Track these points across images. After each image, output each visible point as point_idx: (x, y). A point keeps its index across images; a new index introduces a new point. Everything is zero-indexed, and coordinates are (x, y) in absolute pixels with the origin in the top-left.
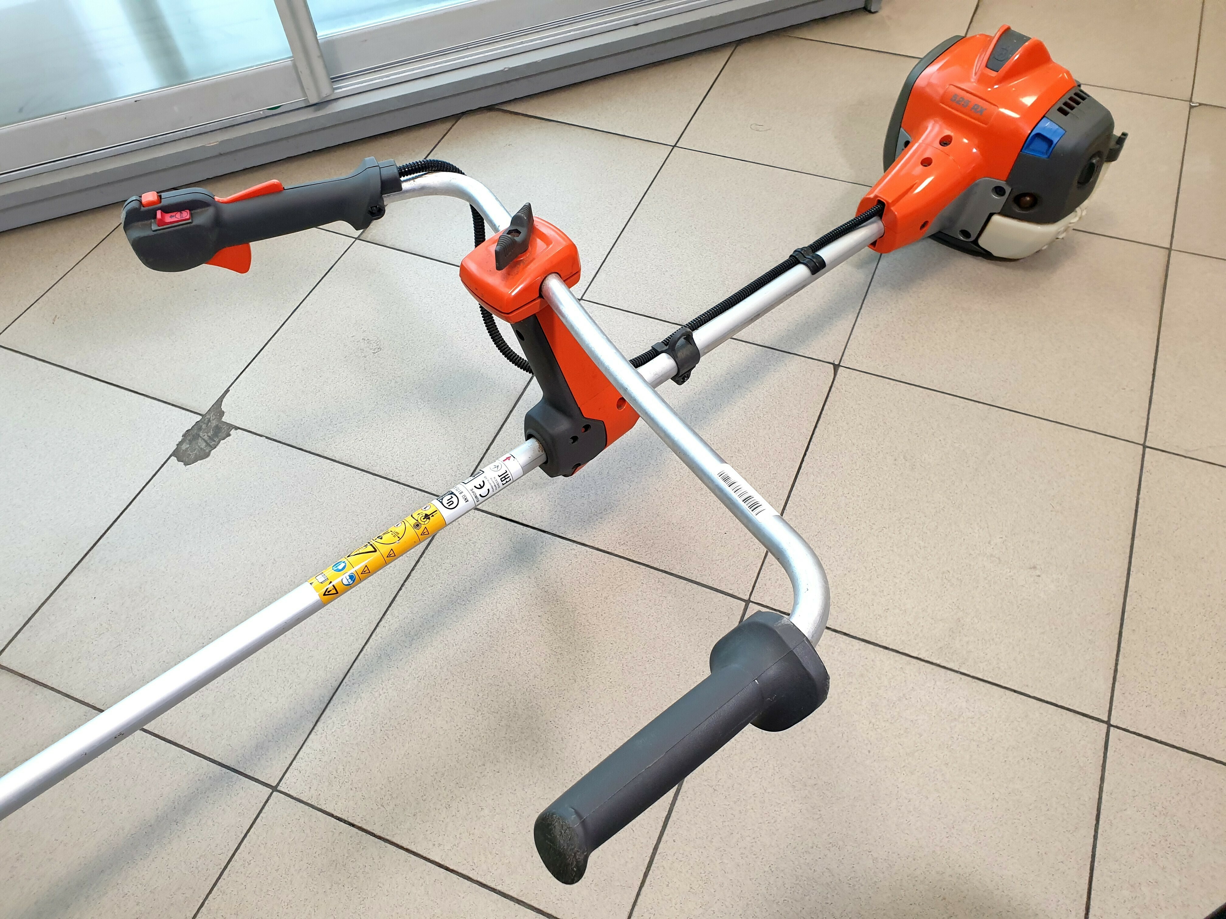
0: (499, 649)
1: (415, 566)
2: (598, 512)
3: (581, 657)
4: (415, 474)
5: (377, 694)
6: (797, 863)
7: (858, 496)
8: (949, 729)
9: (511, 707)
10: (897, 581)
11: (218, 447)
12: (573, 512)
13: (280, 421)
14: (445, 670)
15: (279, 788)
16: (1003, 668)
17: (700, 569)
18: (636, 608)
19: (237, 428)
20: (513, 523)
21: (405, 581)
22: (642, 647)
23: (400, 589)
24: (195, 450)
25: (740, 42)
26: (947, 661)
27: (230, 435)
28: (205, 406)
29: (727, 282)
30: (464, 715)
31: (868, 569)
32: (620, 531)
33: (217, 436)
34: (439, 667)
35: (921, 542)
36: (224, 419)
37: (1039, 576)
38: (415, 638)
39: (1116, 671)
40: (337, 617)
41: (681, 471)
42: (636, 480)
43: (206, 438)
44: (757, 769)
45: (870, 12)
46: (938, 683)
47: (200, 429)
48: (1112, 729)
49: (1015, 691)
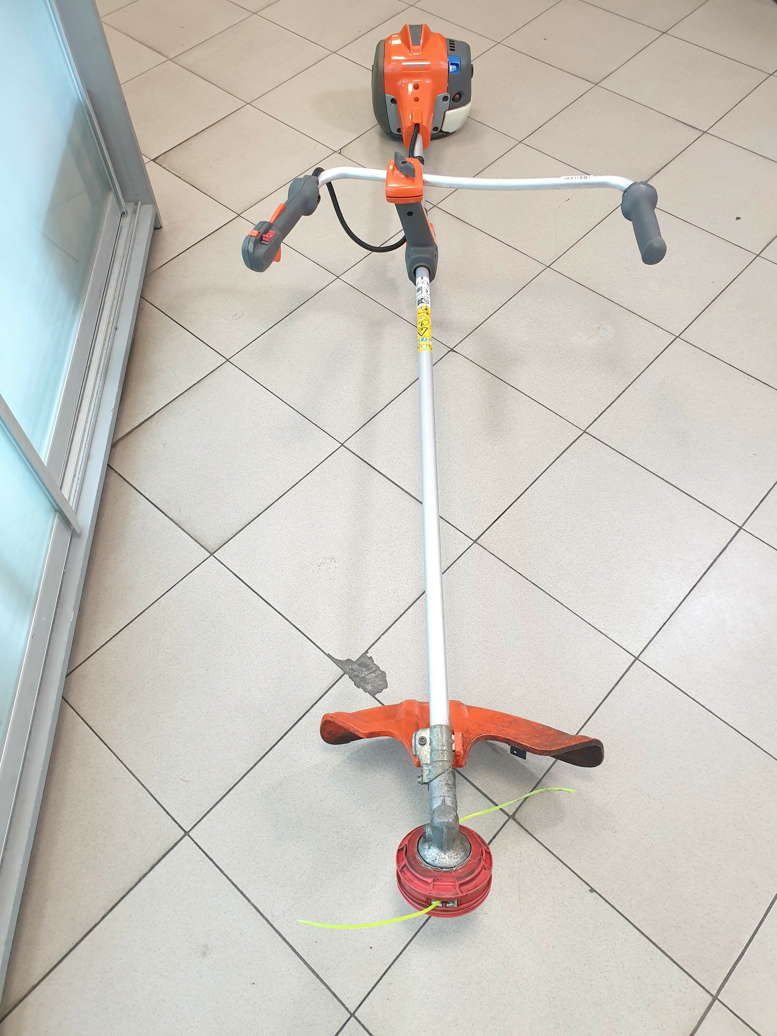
0: (581, 540)
1: (513, 569)
2: (508, 477)
4: (446, 558)
5: (593, 601)
9: (616, 542)
10: (590, 375)
11: (379, 666)
12: (504, 488)
13: (371, 625)
14: (586, 567)
15: (637, 656)
16: (644, 358)
18: (574, 476)
19: (367, 651)
21: (523, 576)
22: (597, 480)
23: (527, 579)
24: (375, 681)
26: (636, 374)
27: (371, 657)
28: (337, 671)
33: (369, 665)
34: (583, 569)
36: (354, 660)
38: (561, 577)
39: (654, 324)
40: (536, 613)
43: (366, 673)
45: (161, 228)
47: (357, 676)
48: (679, 337)
49: (656, 358)
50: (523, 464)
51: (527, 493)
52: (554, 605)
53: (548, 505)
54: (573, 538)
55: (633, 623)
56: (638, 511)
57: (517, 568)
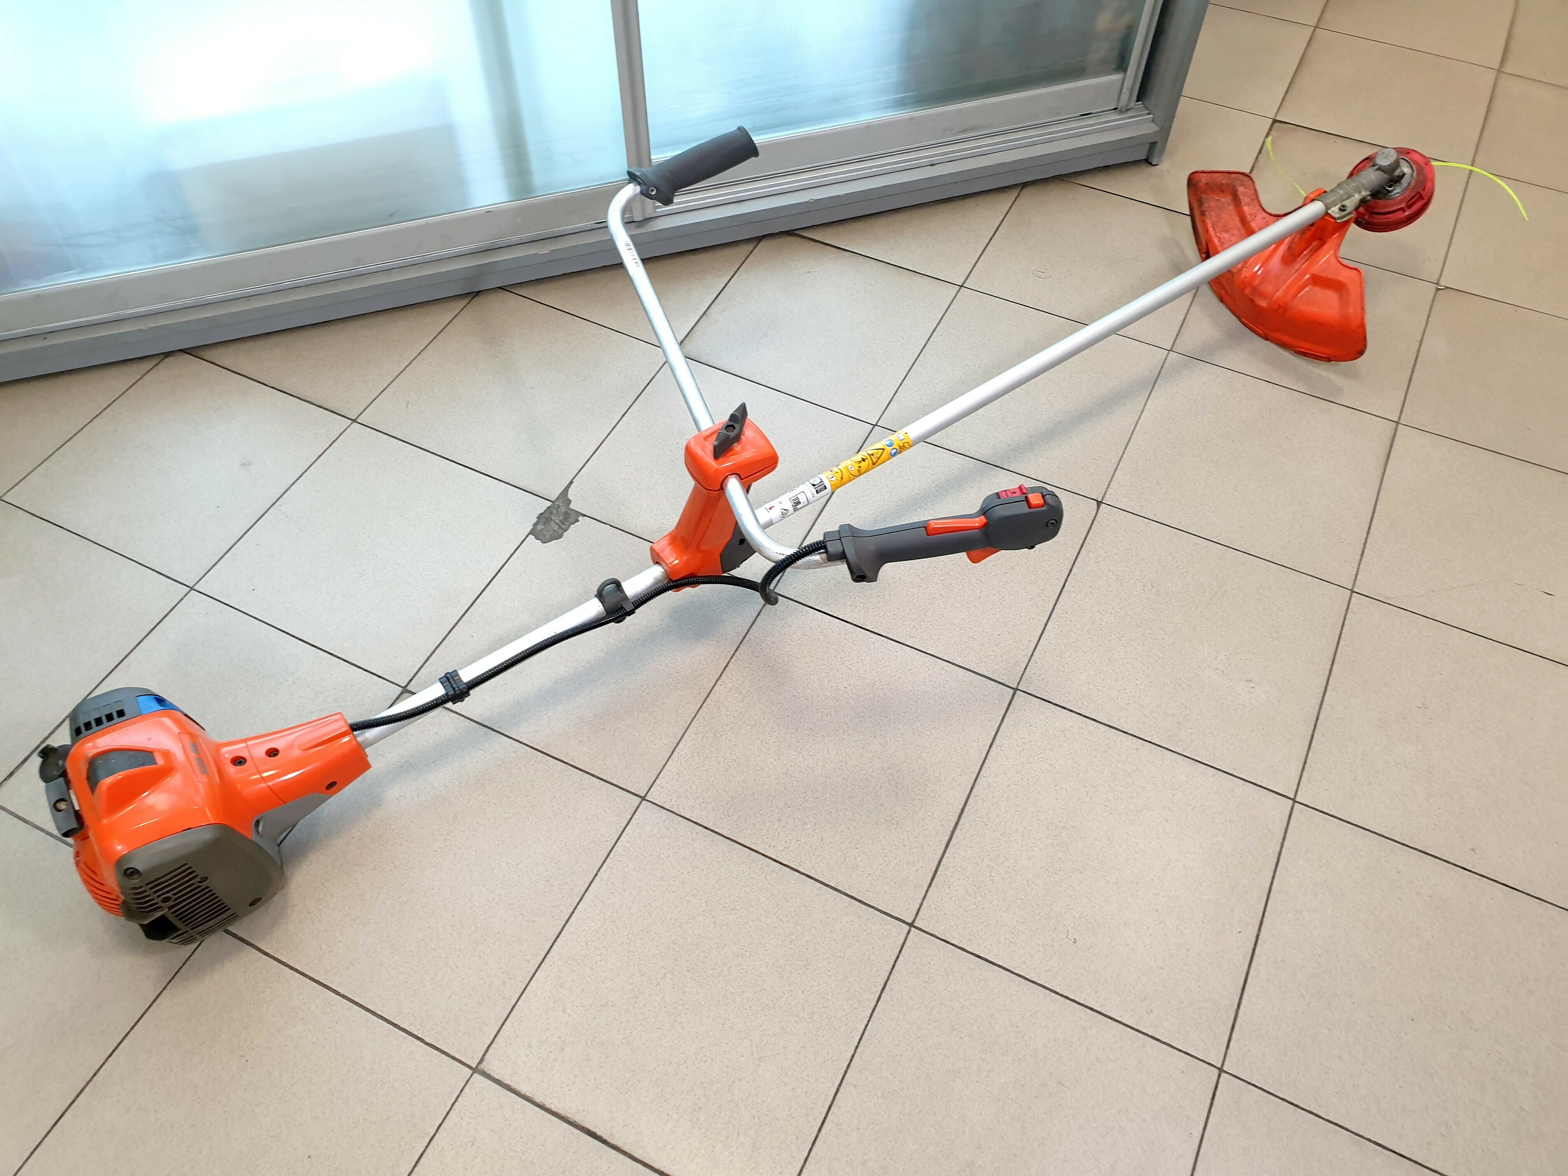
0: (814, 710)
1: (743, 640)
3: (879, 721)
5: (718, 735)
6: (1047, 880)
7: (1111, 613)
8: (1171, 796)
9: (825, 753)
10: (1138, 682)
11: (569, 530)
12: (871, 608)
13: (621, 512)
14: (771, 721)
15: (647, 798)
16: (1217, 755)
17: (977, 661)
19: (584, 515)
20: (820, 613)
21: (735, 652)
22: (929, 717)
23: (732, 657)
24: (549, 530)
25: (1024, 185)
26: (1174, 746)
27: (578, 521)
28: (554, 494)
29: (1006, 420)
30: (789, 755)
31: (1115, 671)
32: (911, 626)
33: (567, 521)
35: (1160, 654)
36: (572, 506)
37: (1253, 687)
39: (1305, 763)
41: (963, 581)
42: (924, 586)
43: (557, 521)
44: (1019, 813)
45: (1151, 164)
46: (1165, 762)
47: (551, 513)
48: (1296, 804)
49: (1225, 772)
50: (923, 623)
51: (872, 637)
52: (700, 693)
53: (861, 664)
54: (815, 700)
55: (697, 788)
56: (890, 776)
57: (746, 645)
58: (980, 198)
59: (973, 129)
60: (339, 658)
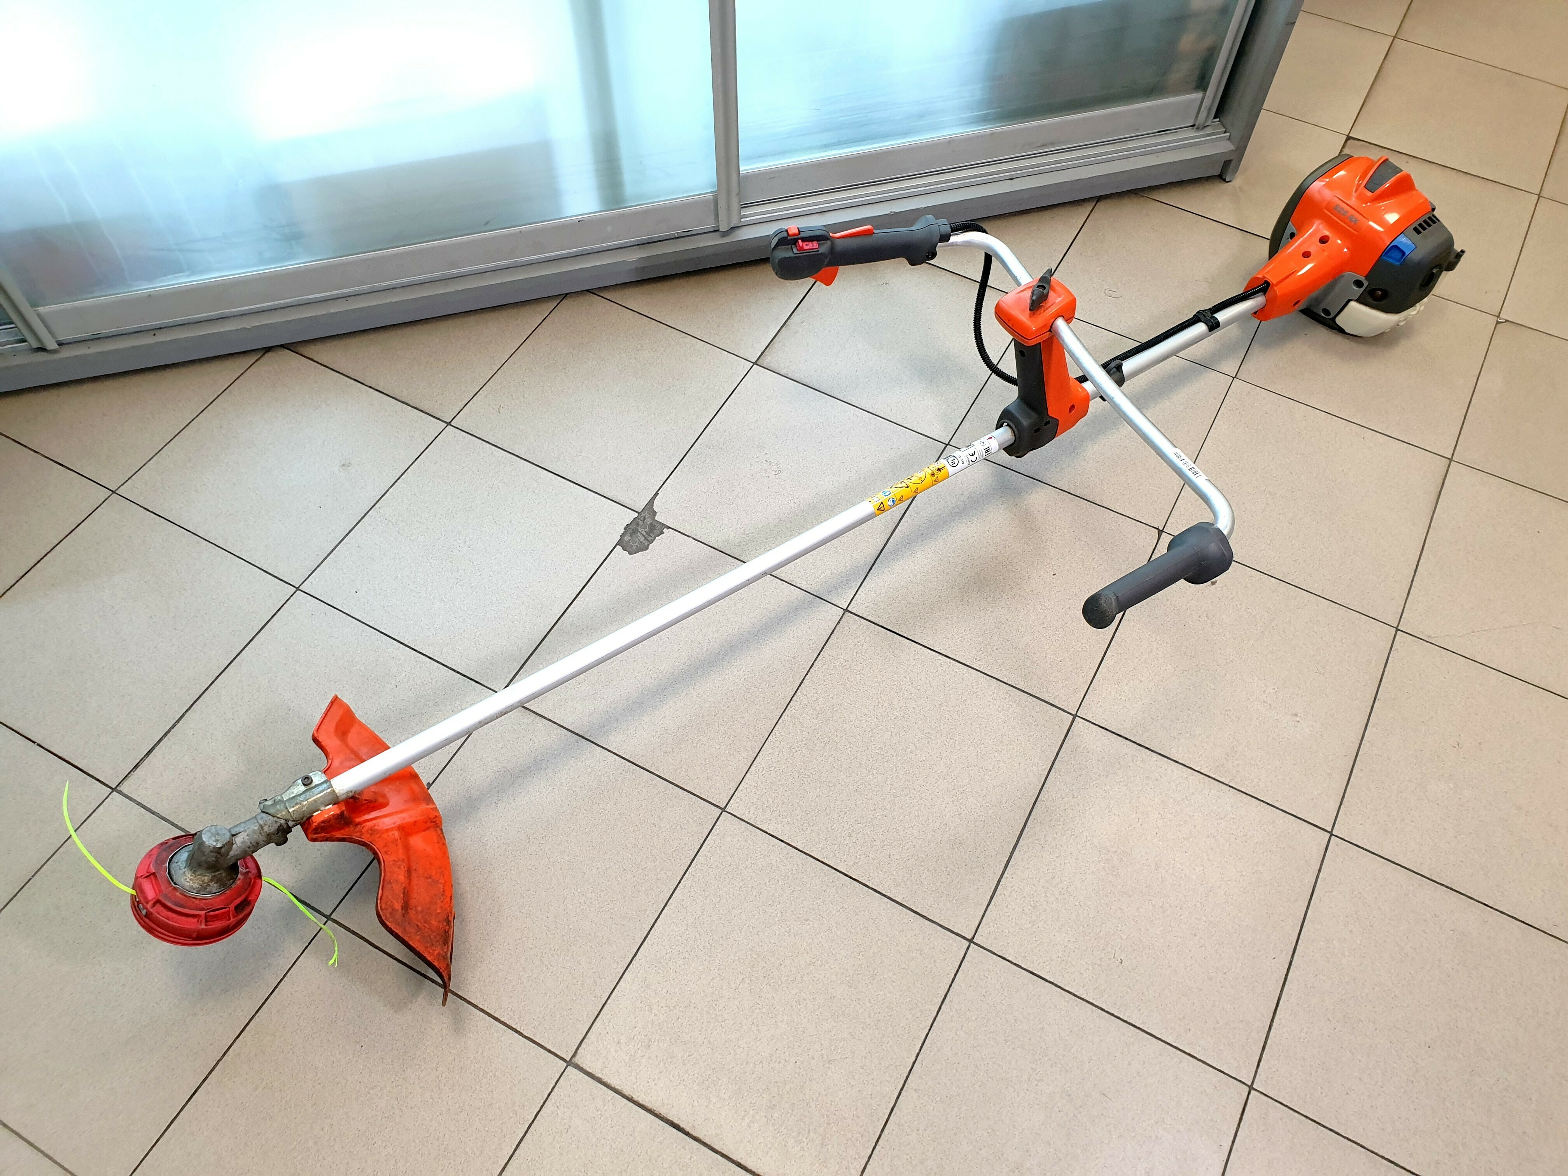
0: (884, 729)
1: (817, 657)
3: (946, 742)
4: (813, 583)
5: (794, 750)
6: (1098, 902)
7: (1167, 643)
8: (1216, 825)
10: (1191, 713)
11: (654, 542)
12: (939, 630)
13: (703, 526)
15: (726, 810)
16: (1261, 786)
17: (1039, 686)
18: (988, 711)
19: (669, 528)
20: (891, 633)
21: (810, 669)
22: (992, 740)
23: (807, 674)
24: (636, 542)
25: (1099, 199)
26: (1220, 776)
27: (663, 533)
28: (640, 506)
29: (1074, 443)
30: (860, 773)
31: (1169, 701)
32: (977, 649)
33: (653, 533)
34: (839, 736)
35: (1211, 685)
36: (656, 518)
37: (1298, 722)
38: (820, 712)
40: (760, 690)
41: (1028, 606)
42: (991, 609)
43: (643, 532)
44: (1075, 837)
45: (1224, 180)
46: (1212, 791)
47: (638, 525)
48: (1333, 837)
49: (1268, 804)
50: (989, 647)
51: (940, 658)
52: (777, 709)
53: (929, 685)
54: (884, 720)
55: (773, 801)
56: (954, 797)
57: (820, 662)
58: (1055, 211)
59: (1052, 144)
60: (438, 662)
